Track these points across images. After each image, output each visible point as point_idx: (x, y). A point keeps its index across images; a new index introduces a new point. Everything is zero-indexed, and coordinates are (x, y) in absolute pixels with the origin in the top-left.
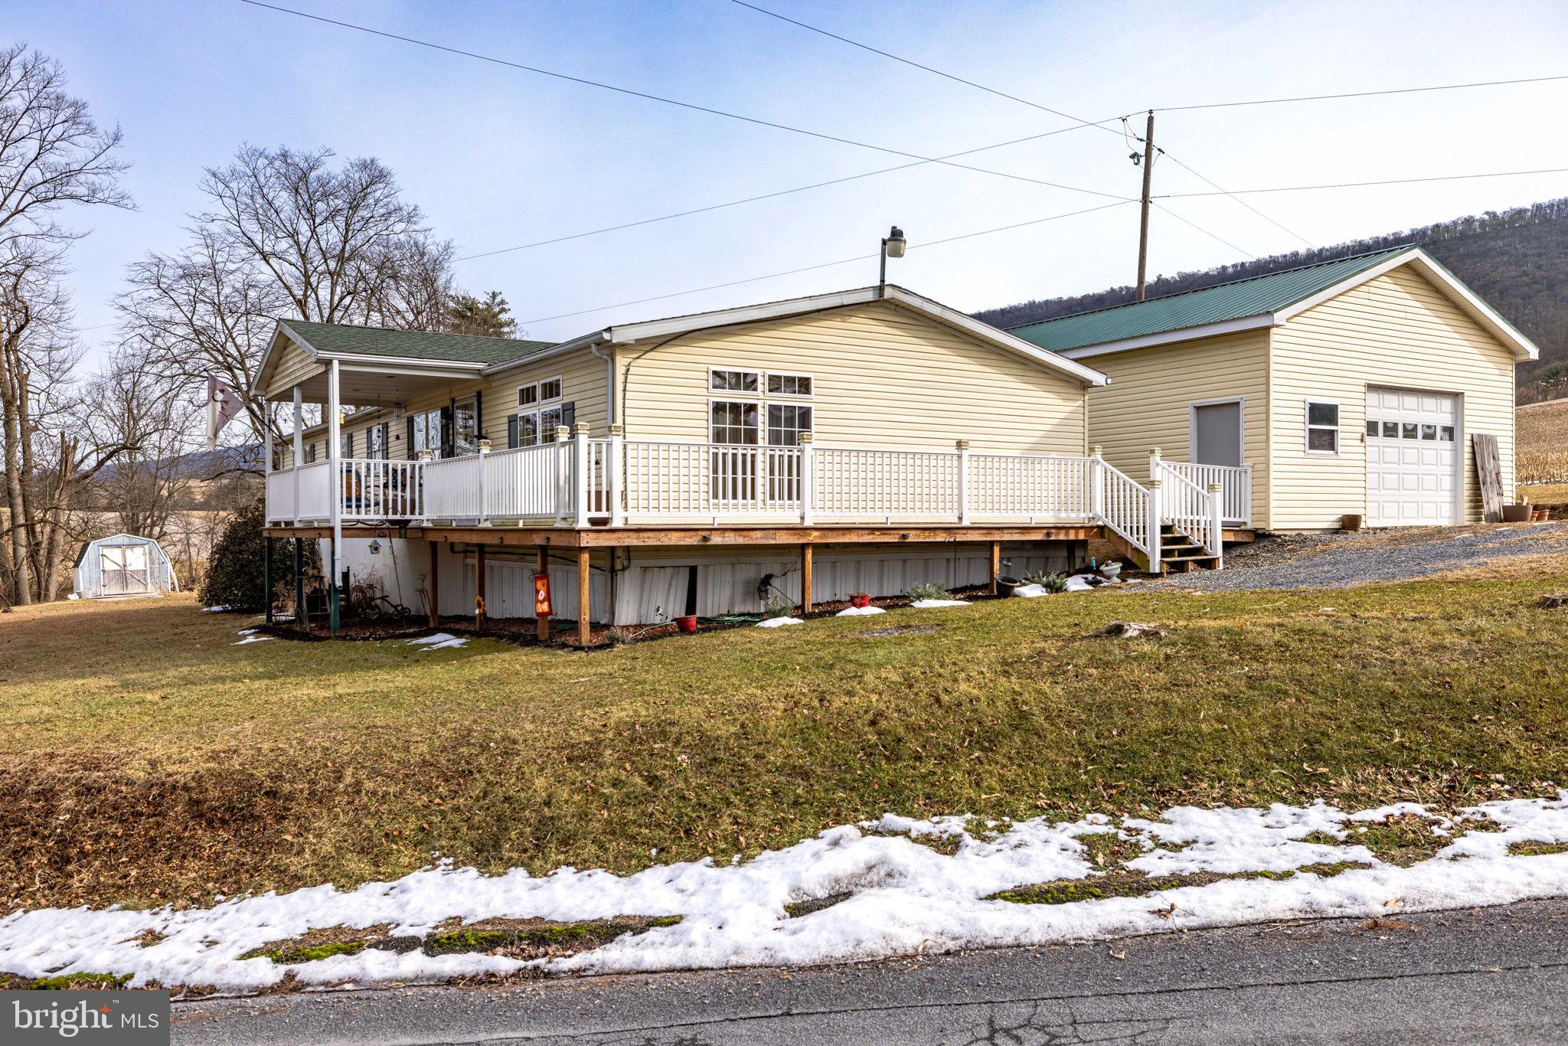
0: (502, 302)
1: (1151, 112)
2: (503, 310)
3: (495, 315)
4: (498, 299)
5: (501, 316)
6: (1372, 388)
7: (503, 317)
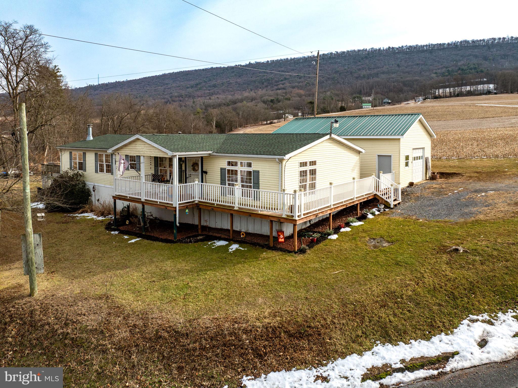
0: (58, 69)
1: (319, 51)
2: (58, 72)
3: (55, 73)
4: (57, 68)
5: (57, 74)
6: (413, 149)
7: (58, 74)
